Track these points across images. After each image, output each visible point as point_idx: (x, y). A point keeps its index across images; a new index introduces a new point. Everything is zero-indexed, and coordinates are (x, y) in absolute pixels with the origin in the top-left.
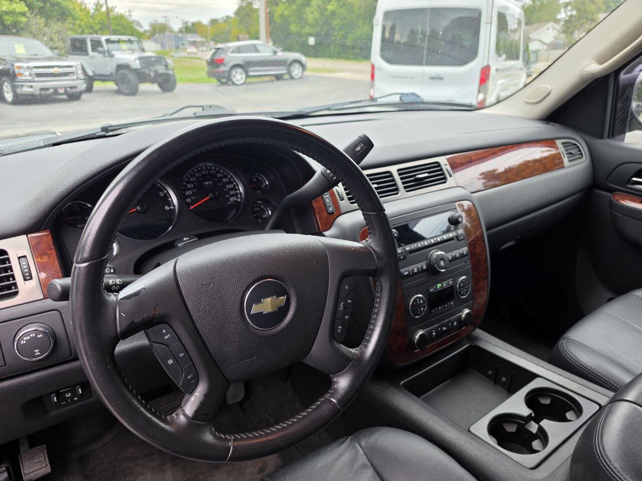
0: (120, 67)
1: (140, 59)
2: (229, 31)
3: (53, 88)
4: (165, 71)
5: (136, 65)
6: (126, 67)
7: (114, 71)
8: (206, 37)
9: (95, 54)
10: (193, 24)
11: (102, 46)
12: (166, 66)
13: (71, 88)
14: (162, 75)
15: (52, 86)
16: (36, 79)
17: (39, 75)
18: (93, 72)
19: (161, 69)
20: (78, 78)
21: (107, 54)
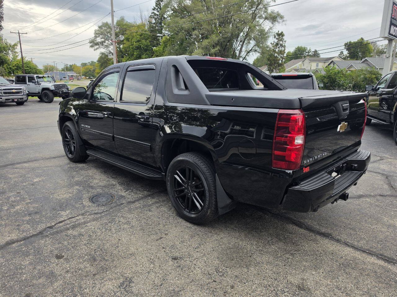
0: (44, 89)
1: (54, 85)
2: (94, 70)
3: (12, 99)
4: (67, 91)
5: (52, 88)
6: (48, 89)
7: (40, 91)
8: (79, 73)
9: (30, 83)
10: (71, 66)
11: (34, 80)
12: (68, 89)
13: (20, 99)
14: (66, 93)
15: (11, 98)
16: (4, 95)
17: (5, 93)
18: (28, 91)
19: (65, 90)
20: (24, 95)
21: (37, 83)
